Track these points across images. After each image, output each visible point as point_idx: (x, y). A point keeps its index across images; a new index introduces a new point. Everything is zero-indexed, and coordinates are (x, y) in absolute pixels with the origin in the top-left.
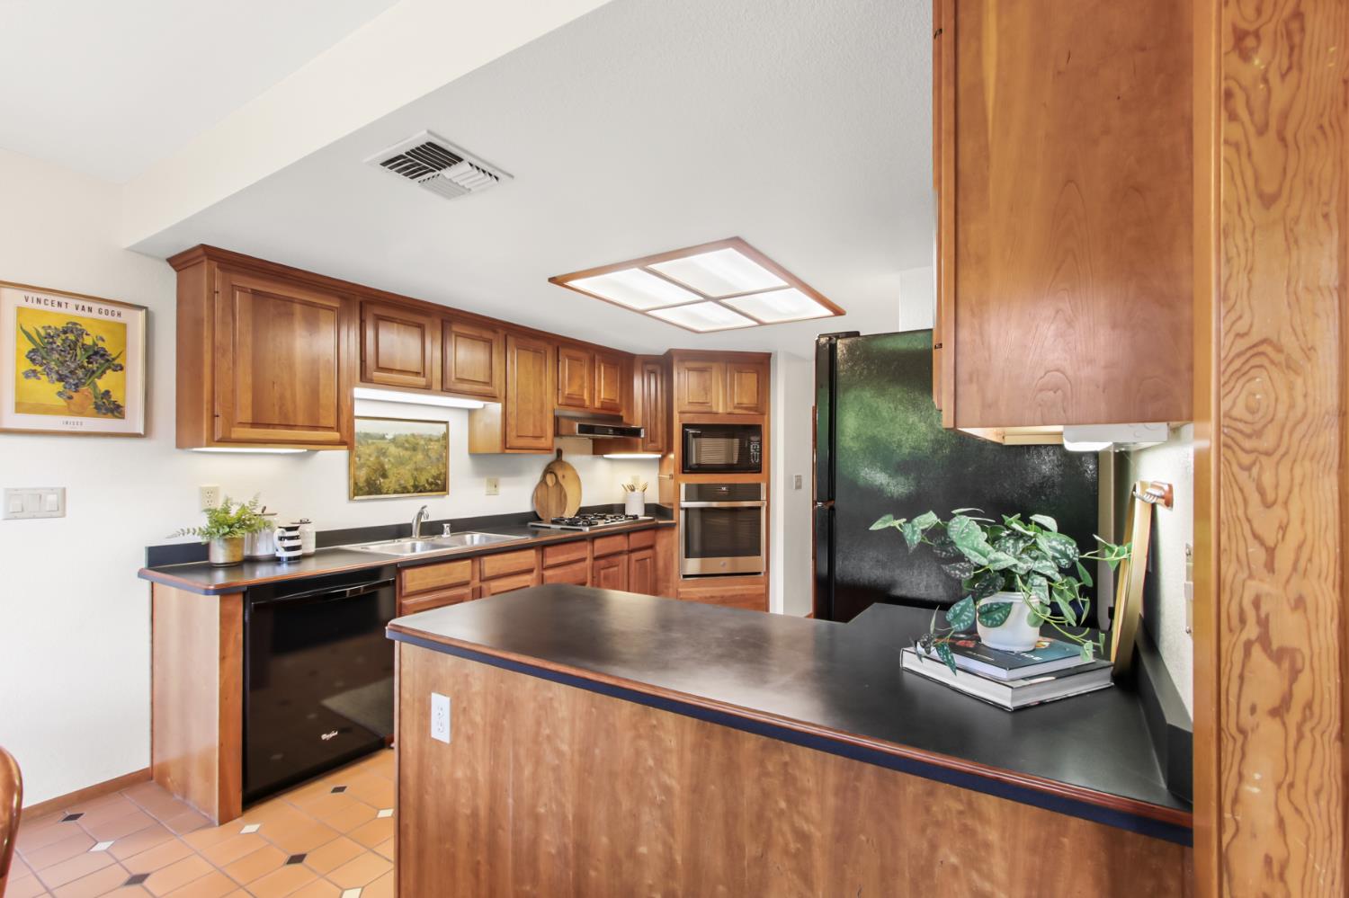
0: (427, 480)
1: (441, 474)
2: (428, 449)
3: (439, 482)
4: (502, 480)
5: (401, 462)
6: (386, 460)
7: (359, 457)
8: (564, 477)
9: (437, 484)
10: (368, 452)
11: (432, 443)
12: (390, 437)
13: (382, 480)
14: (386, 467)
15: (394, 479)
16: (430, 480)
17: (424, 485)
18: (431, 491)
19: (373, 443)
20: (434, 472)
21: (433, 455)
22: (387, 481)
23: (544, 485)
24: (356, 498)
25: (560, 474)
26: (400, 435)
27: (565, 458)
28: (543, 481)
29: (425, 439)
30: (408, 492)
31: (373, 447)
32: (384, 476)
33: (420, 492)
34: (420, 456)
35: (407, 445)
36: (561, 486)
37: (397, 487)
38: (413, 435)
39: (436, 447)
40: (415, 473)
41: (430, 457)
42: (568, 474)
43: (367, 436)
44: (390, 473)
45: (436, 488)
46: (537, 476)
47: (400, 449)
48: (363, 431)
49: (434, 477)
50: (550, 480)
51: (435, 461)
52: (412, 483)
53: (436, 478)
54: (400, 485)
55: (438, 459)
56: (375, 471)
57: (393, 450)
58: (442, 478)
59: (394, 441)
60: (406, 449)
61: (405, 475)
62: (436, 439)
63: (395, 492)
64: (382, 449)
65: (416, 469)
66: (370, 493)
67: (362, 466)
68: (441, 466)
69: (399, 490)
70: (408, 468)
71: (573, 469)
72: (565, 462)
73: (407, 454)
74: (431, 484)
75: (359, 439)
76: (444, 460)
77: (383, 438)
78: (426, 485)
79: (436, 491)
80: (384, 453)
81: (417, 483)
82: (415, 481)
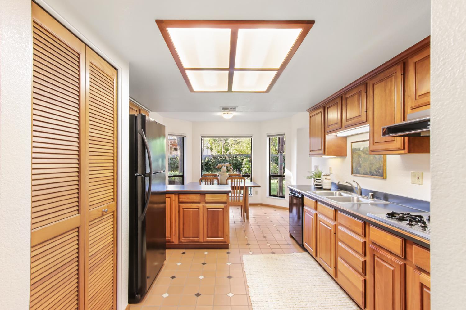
0: (375, 170)
1: (381, 167)
3: (380, 171)
4: (425, 174)
5: (365, 160)
6: (361, 159)
7: (353, 158)
9: (379, 172)
10: (356, 156)
13: (359, 168)
14: (361, 162)
15: (363, 168)
16: (376, 170)
17: (373, 172)
18: (377, 175)
19: (357, 152)
20: (378, 165)
22: (361, 168)
24: (353, 174)
26: (365, 148)
30: (368, 175)
31: (357, 154)
32: (360, 166)
33: (372, 175)
34: (372, 157)
35: (367, 152)
40: (370, 165)
41: (376, 158)
44: (362, 165)
47: (365, 154)
48: (354, 148)
49: (377, 168)
51: (378, 159)
52: (369, 171)
53: (379, 168)
54: (365, 171)
56: (358, 164)
57: (362, 155)
58: (381, 169)
59: (363, 151)
60: (367, 154)
61: (367, 166)
63: (364, 174)
64: (360, 154)
65: (371, 164)
66: (356, 173)
67: (354, 162)
68: (381, 162)
69: (365, 173)
70: (368, 163)
73: (367, 156)
74: (377, 172)
75: (353, 151)
76: (382, 159)
77: (360, 150)
78: (375, 172)
79: (379, 176)
80: (360, 156)
81: (371, 171)
82: (370, 169)
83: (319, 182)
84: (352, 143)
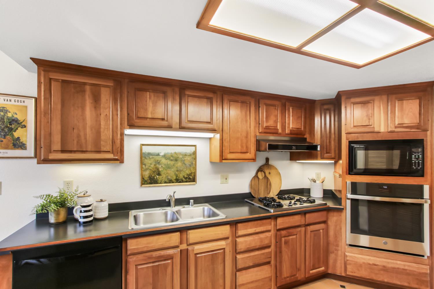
0: (184, 177)
1: (192, 173)
2: (184, 160)
3: (191, 177)
4: (231, 176)
5: (168, 167)
6: (160, 166)
7: (145, 165)
8: (270, 173)
9: (190, 178)
10: (149, 162)
11: (187, 157)
12: (162, 154)
13: (158, 177)
14: (160, 170)
15: (164, 176)
16: (185, 176)
18: (186, 182)
19: (152, 158)
20: (188, 172)
21: (187, 163)
22: (160, 177)
23: (256, 179)
24: (143, 186)
25: (267, 172)
26: (168, 153)
27: (271, 162)
28: (256, 176)
29: (182, 155)
30: (173, 183)
31: (152, 160)
32: (159, 174)
33: (180, 182)
34: (179, 164)
35: (172, 158)
36: (268, 178)
37: (166, 180)
38: (175, 153)
39: (189, 159)
40: (177, 173)
41: (185, 164)
42: (273, 171)
43: (149, 154)
44: (162, 173)
45: (189, 180)
46: (253, 174)
47: (168, 161)
48: (147, 152)
49: (187, 175)
50: (261, 175)
51: (188, 166)
52: (175, 178)
53: (189, 175)
54: (168, 179)
55: (190, 165)
56: (154, 172)
57: (164, 161)
58: (193, 175)
59: (164, 156)
60: (172, 160)
61: (171, 174)
62: (189, 154)
63: (165, 182)
64: (158, 160)
65: (177, 171)
66: (151, 183)
67: (146, 170)
68: (192, 169)
69: (168, 181)
70: (172, 170)
71: (277, 169)
72: (269, 165)
73: (172, 163)
74: (186, 178)
75: (143, 157)
76: (194, 165)
77: (158, 155)
78: (183, 179)
79: (189, 182)
80: (159, 163)
81: (178, 178)
82: (177, 176)
84: (143, 145)
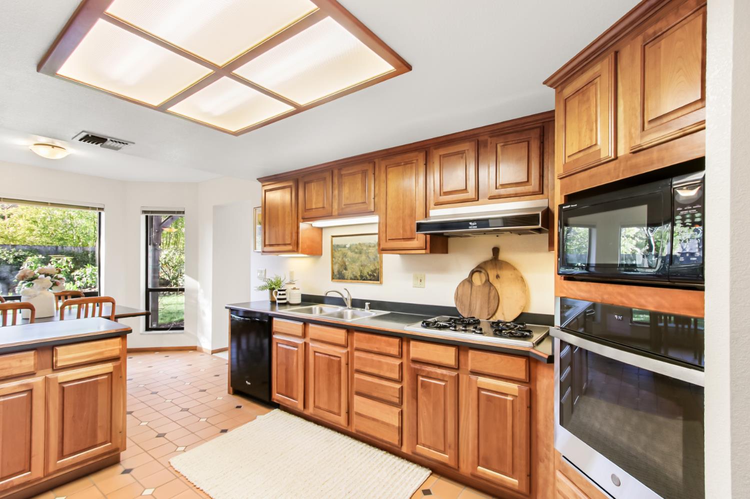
0: (368, 273)
1: (376, 269)
2: (368, 253)
3: (375, 275)
4: (429, 276)
5: (354, 261)
6: (346, 260)
7: (335, 258)
8: (498, 277)
9: (374, 276)
10: (338, 255)
11: (371, 248)
12: (348, 246)
13: (344, 271)
14: (347, 264)
15: (350, 271)
16: (370, 273)
17: (366, 276)
18: (370, 280)
19: (340, 250)
20: (372, 268)
21: (372, 256)
22: (347, 272)
23: (467, 285)
24: (334, 280)
25: (492, 274)
26: (353, 245)
27: (503, 256)
28: (470, 280)
29: (366, 246)
30: (358, 280)
31: (340, 252)
32: (346, 269)
33: (364, 280)
34: (363, 257)
35: (356, 250)
36: (491, 285)
37: (352, 276)
38: (360, 244)
39: (373, 251)
40: (361, 268)
41: (369, 258)
42: (505, 274)
43: (338, 246)
44: (348, 267)
45: (373, 278)
46: (466, 275)
47: (353, 253)
48: (337, 244)
49: (372, 271)
50: (478, 280)
51: (372, 260)
52: (359, 274)
53: (374, 271)
54: (353, 275)
55: (374, 259)
56: (342, 266)
57: (349, 254)
58: (377, 272)
59: (350, 248)
60: (356, 253)
61: (354, 269)
62: (373, 245)
63: (351, 279)
64: (345, 253)
65: (362, 266)
66: (339, 278)
67: (336, 263)
68: (376, 264)
69: (353, 277)
70: (357, 264)
71: (515, 269)
72: (499, 260)
73: (357, 256)
74: (370, 275)
75: (334, 248)
76: (379, 259)
77: (345, 247)
78: (368, 276)
79: (374, 280)
80: (346, 256)
81: (362, 274)
82: (361, 273)
83: (283, 295)
84: (333, 236)
